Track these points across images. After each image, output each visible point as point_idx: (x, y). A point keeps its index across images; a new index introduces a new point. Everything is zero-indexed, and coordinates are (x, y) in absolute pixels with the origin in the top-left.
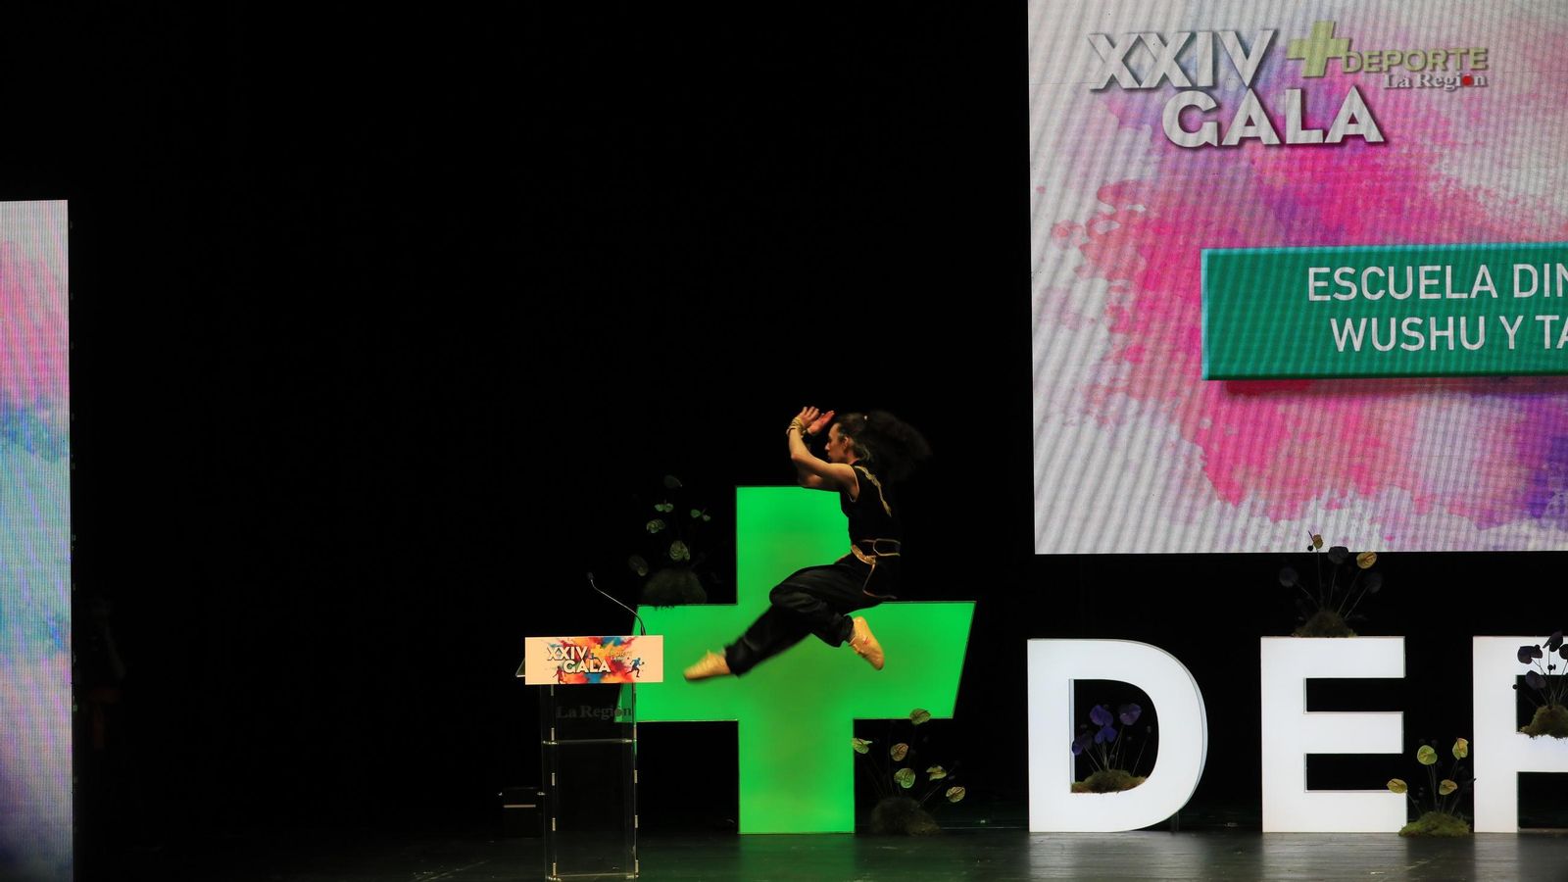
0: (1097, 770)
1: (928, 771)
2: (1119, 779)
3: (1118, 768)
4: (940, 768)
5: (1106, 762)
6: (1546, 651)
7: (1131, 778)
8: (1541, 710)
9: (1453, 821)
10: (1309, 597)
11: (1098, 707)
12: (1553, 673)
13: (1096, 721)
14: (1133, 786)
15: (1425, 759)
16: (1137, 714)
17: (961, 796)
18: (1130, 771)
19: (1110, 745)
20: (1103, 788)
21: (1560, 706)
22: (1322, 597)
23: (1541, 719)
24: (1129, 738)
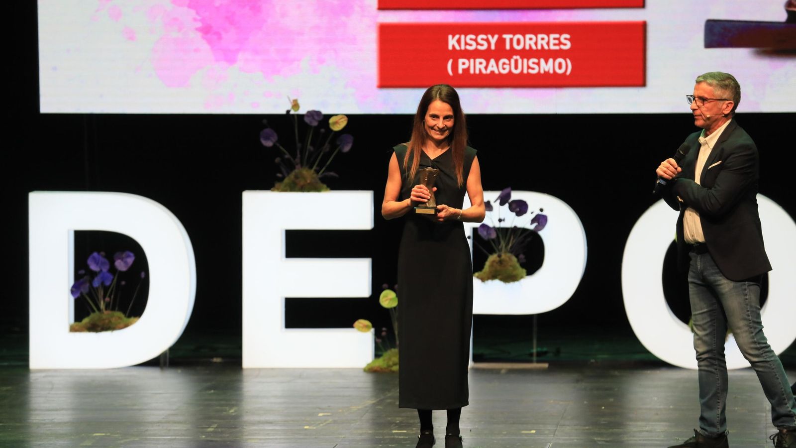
0: (94, 311)
2: (113, 320)
3: (113, 309)
5: (102, 305)
6: (496, 205)
7: (125, 320)
8: (492, 258)
10: (287, 156)
11: (95, 254)
12: (502, 225)
13: (93, 267)
14: (126, 326)
15: (387, 302)
16: (130, 260)
18: (124, 313)
19: (106, 289)
20: (99, 329)
21: (509, 255)
22: (299, 156)
23: (492, 265)
24: (123, 283)
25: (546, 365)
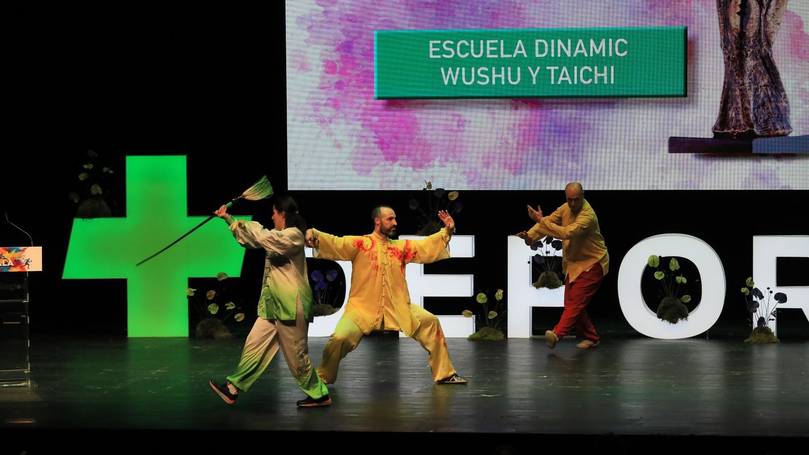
1: (226, 305)
2: (325, 310)
3: (325, 303)
4: (232, 303)
5: (320, 302)
6: (545, 244)
7: (332, 309)
8: (543, 274)
9: (495, 333)
10: (424, 215)
11: (315, 271)
12: (548, 255)
13: (314, 279)
14: (333, 313)
15: (481, 300)
16: (335, 275)
17: (242, 318)
18: (332, 305)
19: (322, 291)
20: (317, 314)
21: (553, 272)
22: (431, 215)
23: (542, 279)
24: (331, 288)
25: (575, 337)
